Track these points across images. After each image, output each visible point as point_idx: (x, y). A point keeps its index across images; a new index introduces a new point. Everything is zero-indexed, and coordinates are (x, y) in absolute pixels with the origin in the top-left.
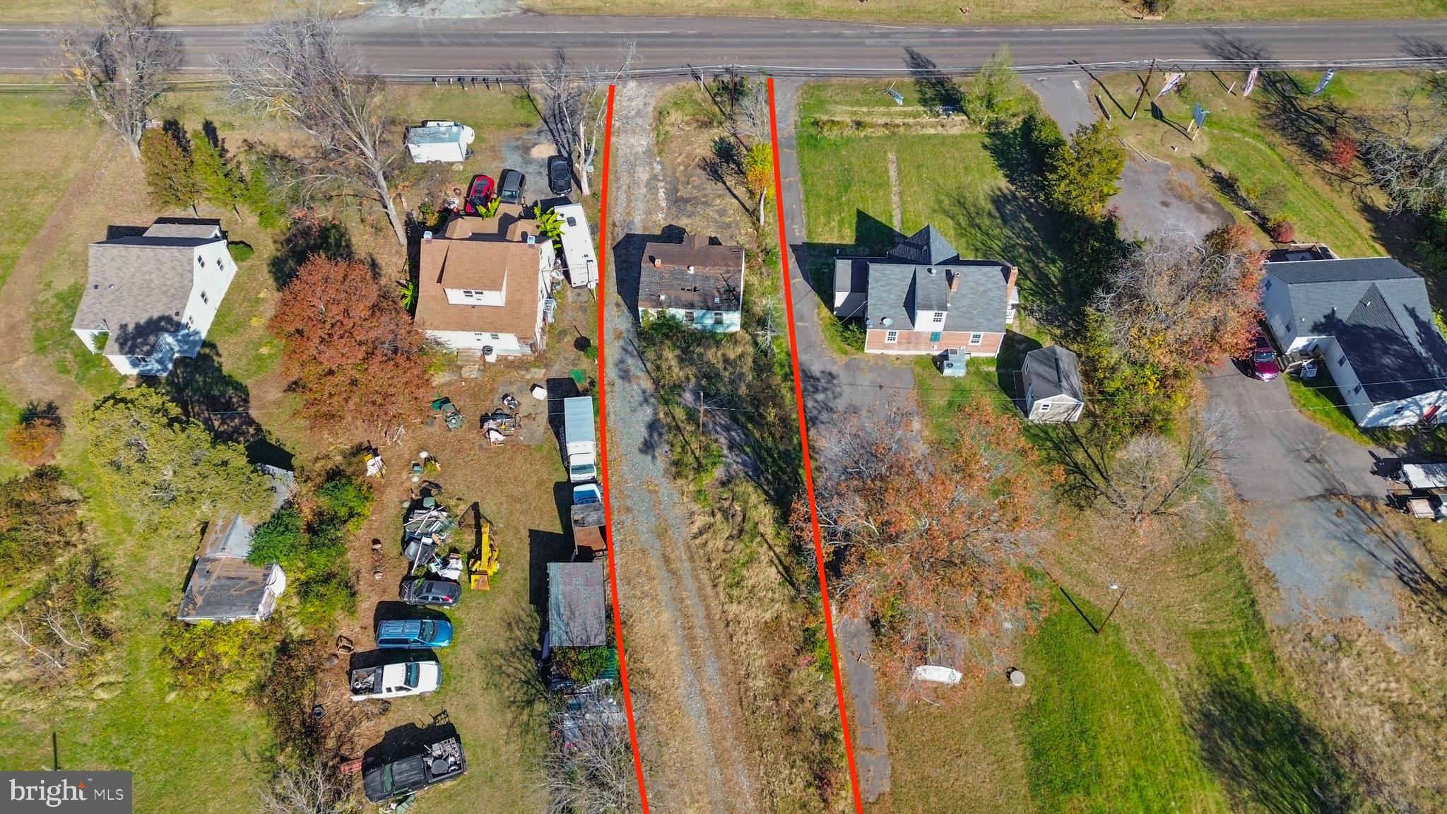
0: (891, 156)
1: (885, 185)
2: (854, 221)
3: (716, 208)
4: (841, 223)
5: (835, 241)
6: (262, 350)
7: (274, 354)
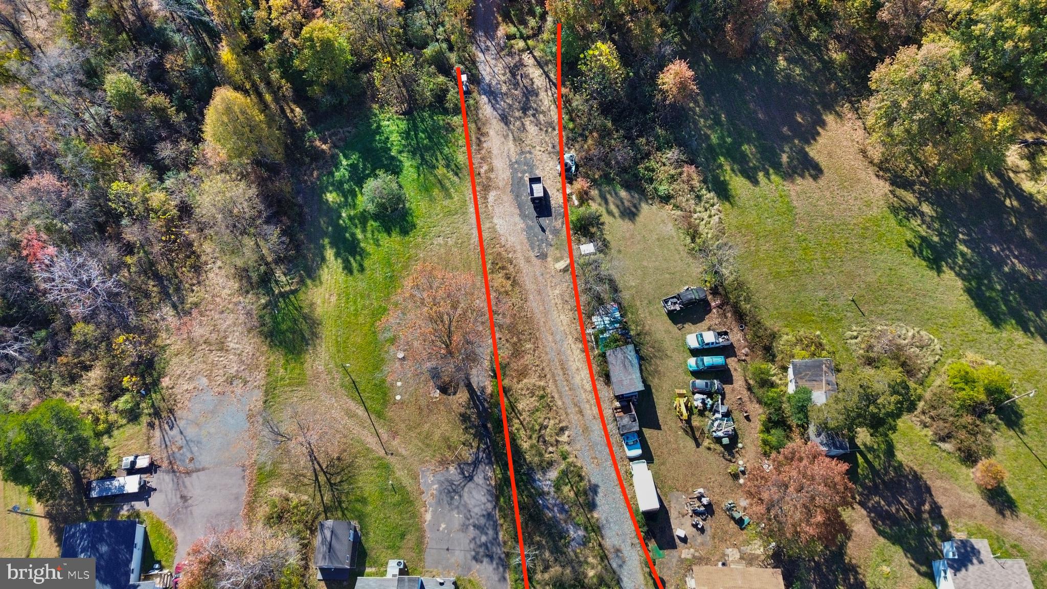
6: (889, 570)
7: (878, 566)
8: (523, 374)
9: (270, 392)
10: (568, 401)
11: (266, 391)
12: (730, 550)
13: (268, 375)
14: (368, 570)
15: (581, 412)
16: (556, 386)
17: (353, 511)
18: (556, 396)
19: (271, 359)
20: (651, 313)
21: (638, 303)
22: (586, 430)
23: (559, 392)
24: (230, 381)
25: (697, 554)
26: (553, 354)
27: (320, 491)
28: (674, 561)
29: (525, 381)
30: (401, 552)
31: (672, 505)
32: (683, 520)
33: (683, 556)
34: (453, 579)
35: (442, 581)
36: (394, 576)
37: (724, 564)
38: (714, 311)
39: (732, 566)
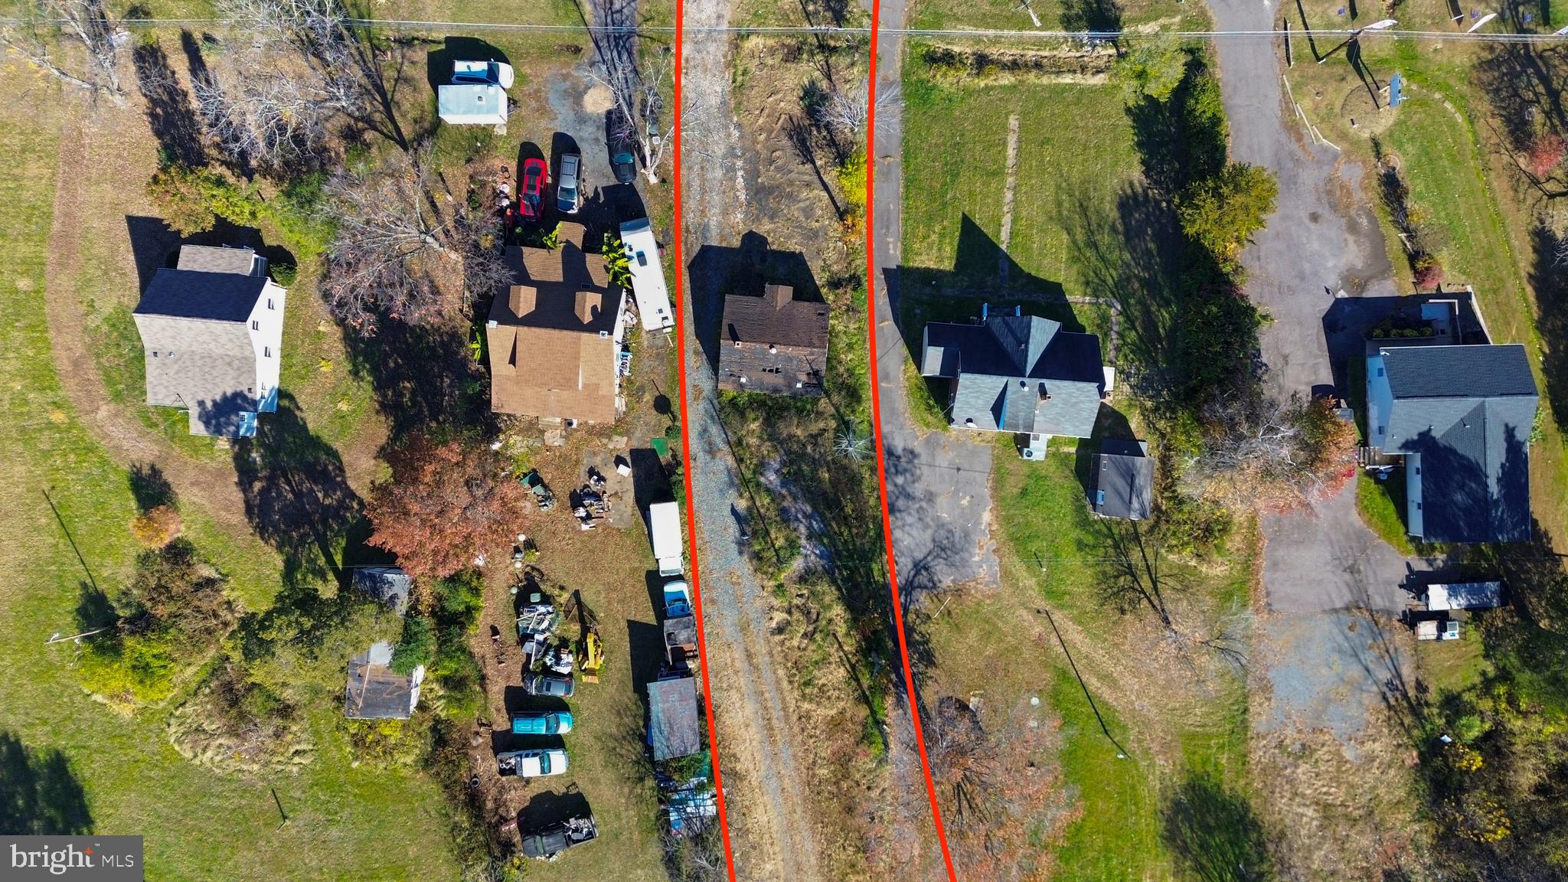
0: (1013, 122)
1: (998, 173)
2: (957, 234)
3: (802, 205)
4: (942, 236)
5: (932, 265)
6: (340, 405)
7: (354, 411)
8: (836, 724)
9: (1239, 726)
10: (767, 674)
11: (1246, 728)
12: (556, 444)
13: (1245, 756)
14: (1073, 450)
15: (749, 656)
16: (783, 700)
17: (1098, 532)
18: (785, 684)
19: (1242, 782)
20: (618, 816)
21: (636, 836)
22: (744, 628)
23: (780, 690)
24: (1306, 751)
25: (605, 441)
26: (786, 754)
27: (1148, 567)
28: (638, 434)
29: (833, 712)
30: (1026, 470)
31: (629, 510)
32: (617, 488)
33: (625, 439)
34: (953, 426)
35: (969, 424)
36: (1036, 438)
37: (570, 424)
38: (514, 814)
39: (558, 420)
